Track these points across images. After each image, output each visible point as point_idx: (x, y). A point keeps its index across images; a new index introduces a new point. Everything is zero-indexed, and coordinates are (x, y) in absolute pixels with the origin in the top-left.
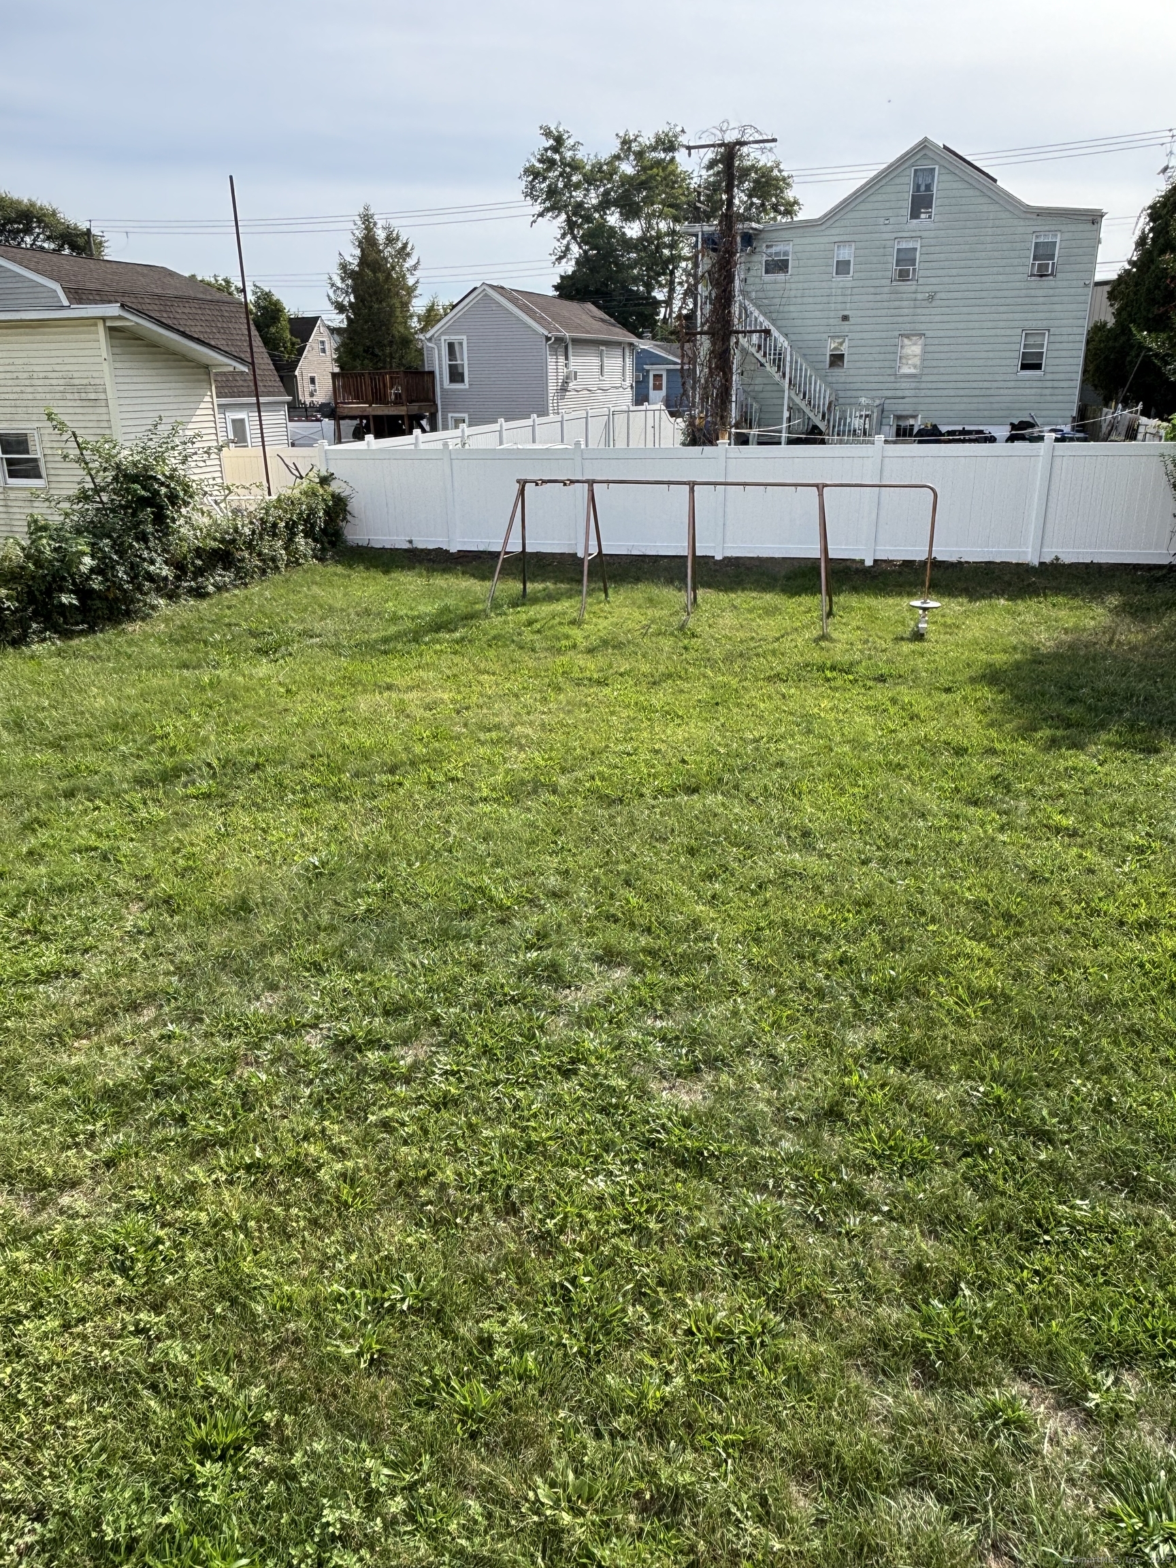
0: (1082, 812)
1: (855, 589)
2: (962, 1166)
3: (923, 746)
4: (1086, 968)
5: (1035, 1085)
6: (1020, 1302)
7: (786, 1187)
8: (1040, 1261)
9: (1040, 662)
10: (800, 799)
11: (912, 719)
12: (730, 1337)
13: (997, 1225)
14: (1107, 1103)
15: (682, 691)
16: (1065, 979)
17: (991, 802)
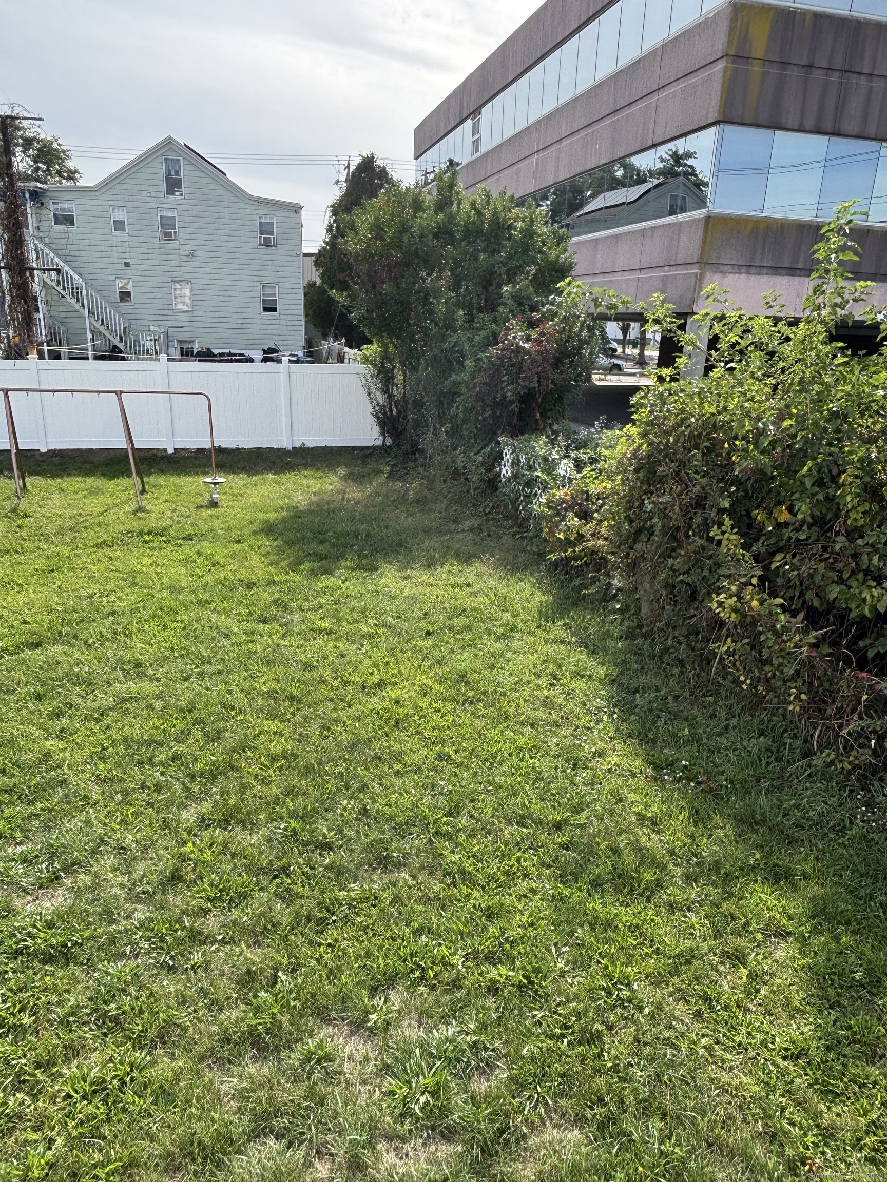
0: (334, 616)
1: (162, 472)
2: (273, 886)
3: (224, 585)
4: (344, 722)
5: (317, 812)
6: (320, 970)
7: (141, 948)
8: (331, 934)
9: (300, 517)
10: (131, 639)
11: (214, 566)
12: (104, 1085)
13: (301, 920)
14: (365, 812)
15: (19, 563)
16: (332, 733)
17: (275, 619)
